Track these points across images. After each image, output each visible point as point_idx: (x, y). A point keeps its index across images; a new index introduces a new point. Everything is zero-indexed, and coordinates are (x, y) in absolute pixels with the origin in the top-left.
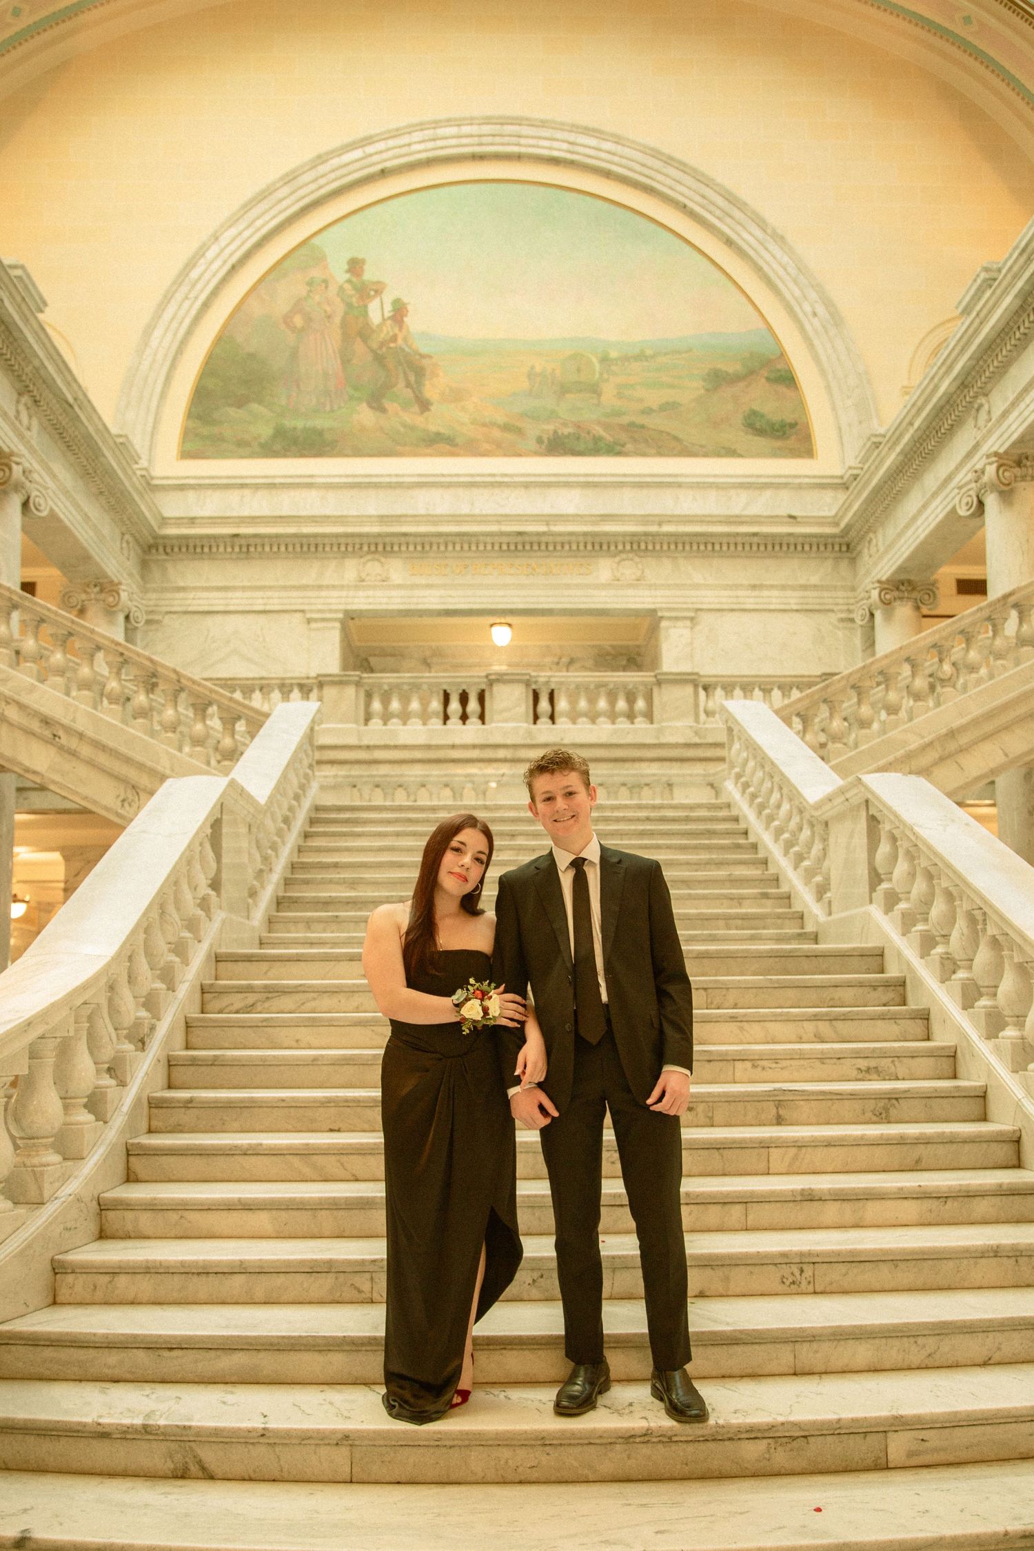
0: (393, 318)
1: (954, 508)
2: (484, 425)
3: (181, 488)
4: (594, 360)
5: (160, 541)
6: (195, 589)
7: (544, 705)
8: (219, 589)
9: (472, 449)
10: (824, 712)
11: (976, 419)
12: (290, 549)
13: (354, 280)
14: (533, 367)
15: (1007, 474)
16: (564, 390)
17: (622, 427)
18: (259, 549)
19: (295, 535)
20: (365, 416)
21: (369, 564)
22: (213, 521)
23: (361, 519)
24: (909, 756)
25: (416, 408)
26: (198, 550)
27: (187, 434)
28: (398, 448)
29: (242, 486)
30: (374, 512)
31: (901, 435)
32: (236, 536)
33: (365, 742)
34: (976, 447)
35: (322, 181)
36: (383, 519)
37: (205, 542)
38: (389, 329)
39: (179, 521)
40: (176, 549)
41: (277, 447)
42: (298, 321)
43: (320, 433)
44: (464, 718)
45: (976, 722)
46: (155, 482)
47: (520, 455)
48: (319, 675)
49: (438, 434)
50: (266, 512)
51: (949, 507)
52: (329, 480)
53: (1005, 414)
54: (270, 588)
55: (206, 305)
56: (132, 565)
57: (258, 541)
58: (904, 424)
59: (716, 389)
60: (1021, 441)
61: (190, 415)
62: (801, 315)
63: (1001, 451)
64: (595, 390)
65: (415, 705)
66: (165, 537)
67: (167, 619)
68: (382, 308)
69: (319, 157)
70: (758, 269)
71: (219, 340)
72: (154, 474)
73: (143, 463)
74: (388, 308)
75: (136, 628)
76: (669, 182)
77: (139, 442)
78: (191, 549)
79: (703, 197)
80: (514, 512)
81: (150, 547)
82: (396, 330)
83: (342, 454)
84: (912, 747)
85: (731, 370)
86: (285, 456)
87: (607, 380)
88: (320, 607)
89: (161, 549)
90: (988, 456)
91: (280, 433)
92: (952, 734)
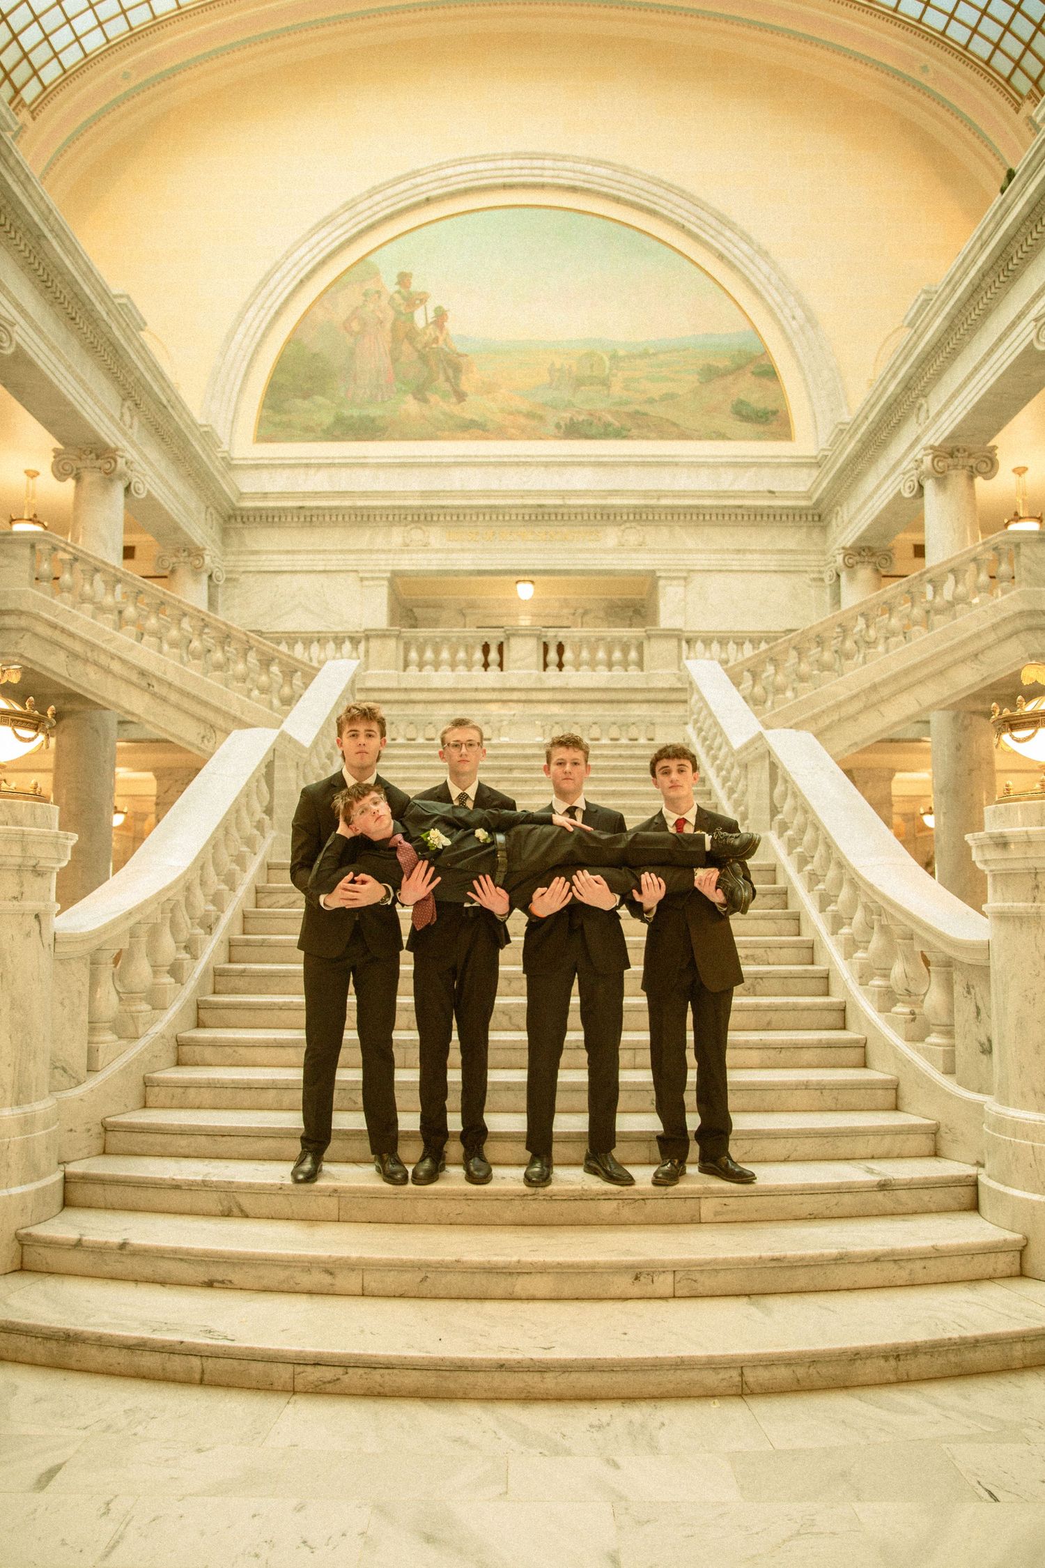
0: (434, 323)
1: (899, 492)
2: (511, 413)
3: (257, 467)
4: (606, 358)
5: (238, 512)
6: (267, 552)
7: (553, 655)
8: (288, 552)
9: (501, 433)
10: (770, 669)
11: (918, 417)
12: (347, 518)
13: (403, 291)
14: (553, 364)
15: (940, 464)
16: (579, 383)
17: (629, 415)
18: (321, 519)
19: (350, 507)
20: (411, 406)
21: (412, 532)
22: (282, 495)
23: (405, 495)
24: (839, 705)
25: (454, 400)
26: (270, 520)
27: (261, 422)
28: (439, 433)
29: (307, 466)
30: (417, 489)
31: (859, 427)
32: (301, 508)
33: (403, 685)
34: (917, 440)
35: (375, 209)
36: (424, 494)
37: (276, 513)
38: (432, 331)
39: (254, 496)
40: (251, 519)
41: (337, 433)
42: (355, 326)
43: (373, 420)
44: (486, 665)
45: (895, 678)
46: (235, 462)
47: (541, 439)
48: (366, 630)
49: (472, 421)
50: (327, 488)
51: (896, 491)
52: (379, 460)
53: (939, 414)
54: (330, 552)
55: (278, 314)
56: (215, 534)
57: (320, 512)
58: (860, 418)
59: (709, 381)
60: (952, 437)
61: (264, 406)
62: (782, 318)
63: (937, 444)
64: (605, 383)
65: (445, 655)
66: (241, 509)
67: (243, 578)
68: (426, 314)
69: (374, 188)
70: (746, 280)
71: (288, 342)
72: (233, 455)
73: (224, 447)
74: (431, 314)
75: (217, 586)
76: (670, 206)
77: (221, 431)
78: (264, 517)
79: (699, 218)
80: (533, 489)
81: (230, 517)
82: (438, 334)
83: (391, 438)
84: (841, 698)
85: (721, 366)
86: (343, 440)
87: (615, 375)
88: (370, 568)
89: (239, 519)
90: (925, 449)
91: (339, 421)
92: (874, 688)
